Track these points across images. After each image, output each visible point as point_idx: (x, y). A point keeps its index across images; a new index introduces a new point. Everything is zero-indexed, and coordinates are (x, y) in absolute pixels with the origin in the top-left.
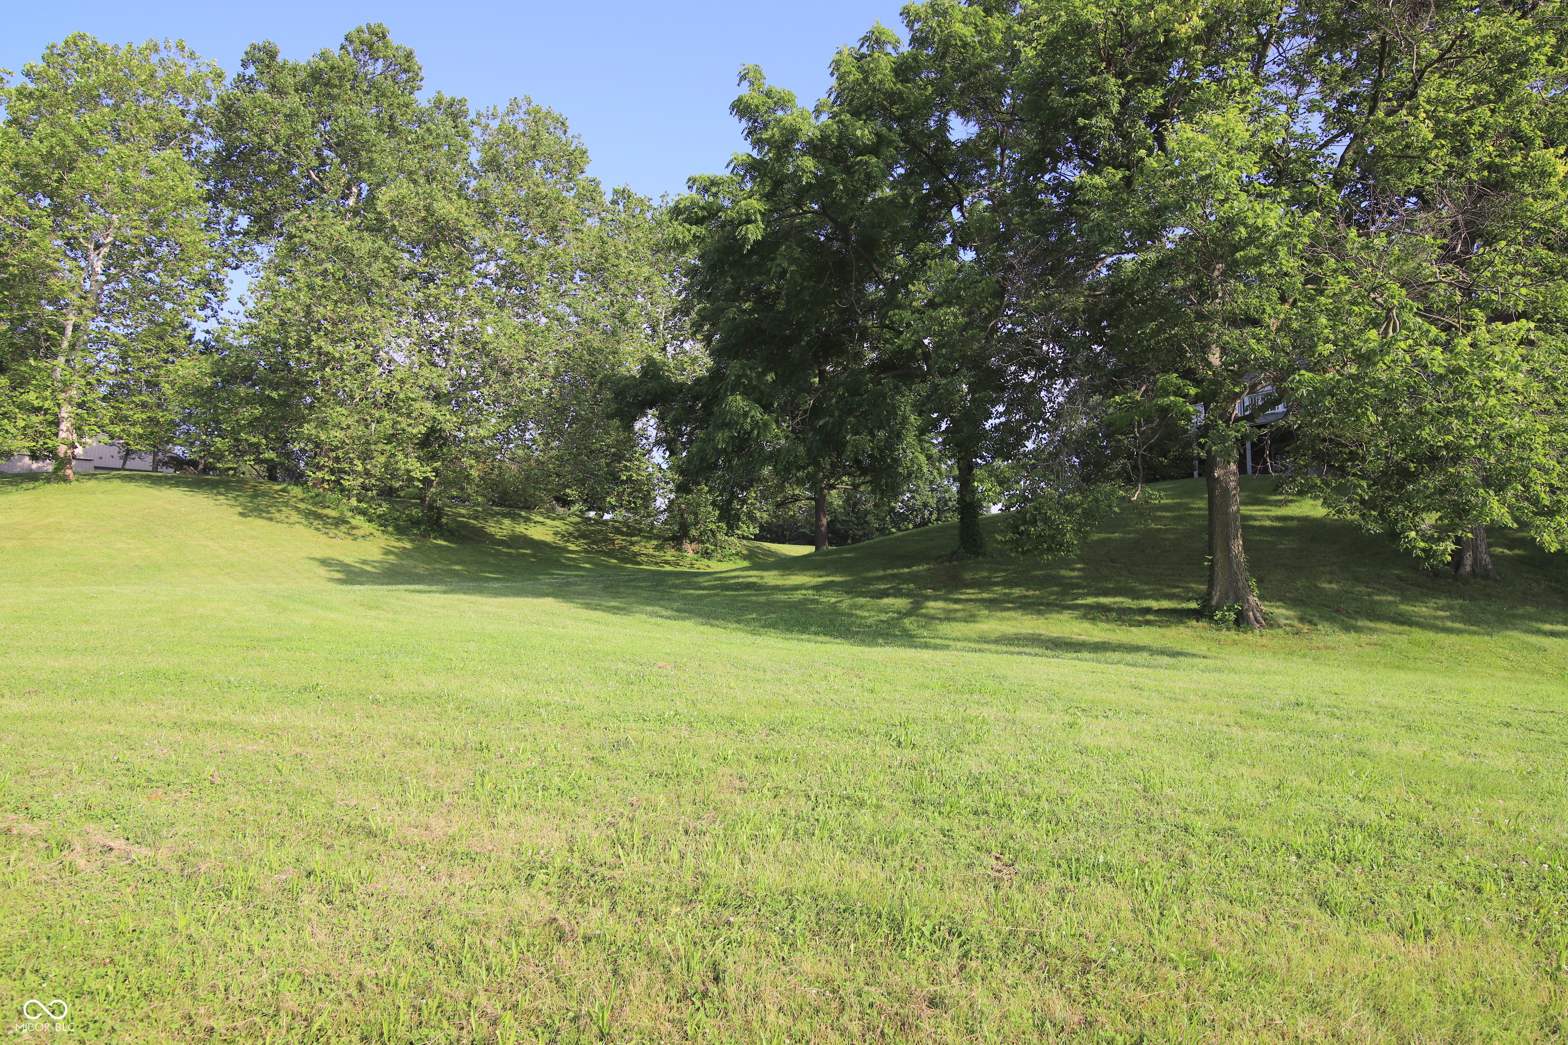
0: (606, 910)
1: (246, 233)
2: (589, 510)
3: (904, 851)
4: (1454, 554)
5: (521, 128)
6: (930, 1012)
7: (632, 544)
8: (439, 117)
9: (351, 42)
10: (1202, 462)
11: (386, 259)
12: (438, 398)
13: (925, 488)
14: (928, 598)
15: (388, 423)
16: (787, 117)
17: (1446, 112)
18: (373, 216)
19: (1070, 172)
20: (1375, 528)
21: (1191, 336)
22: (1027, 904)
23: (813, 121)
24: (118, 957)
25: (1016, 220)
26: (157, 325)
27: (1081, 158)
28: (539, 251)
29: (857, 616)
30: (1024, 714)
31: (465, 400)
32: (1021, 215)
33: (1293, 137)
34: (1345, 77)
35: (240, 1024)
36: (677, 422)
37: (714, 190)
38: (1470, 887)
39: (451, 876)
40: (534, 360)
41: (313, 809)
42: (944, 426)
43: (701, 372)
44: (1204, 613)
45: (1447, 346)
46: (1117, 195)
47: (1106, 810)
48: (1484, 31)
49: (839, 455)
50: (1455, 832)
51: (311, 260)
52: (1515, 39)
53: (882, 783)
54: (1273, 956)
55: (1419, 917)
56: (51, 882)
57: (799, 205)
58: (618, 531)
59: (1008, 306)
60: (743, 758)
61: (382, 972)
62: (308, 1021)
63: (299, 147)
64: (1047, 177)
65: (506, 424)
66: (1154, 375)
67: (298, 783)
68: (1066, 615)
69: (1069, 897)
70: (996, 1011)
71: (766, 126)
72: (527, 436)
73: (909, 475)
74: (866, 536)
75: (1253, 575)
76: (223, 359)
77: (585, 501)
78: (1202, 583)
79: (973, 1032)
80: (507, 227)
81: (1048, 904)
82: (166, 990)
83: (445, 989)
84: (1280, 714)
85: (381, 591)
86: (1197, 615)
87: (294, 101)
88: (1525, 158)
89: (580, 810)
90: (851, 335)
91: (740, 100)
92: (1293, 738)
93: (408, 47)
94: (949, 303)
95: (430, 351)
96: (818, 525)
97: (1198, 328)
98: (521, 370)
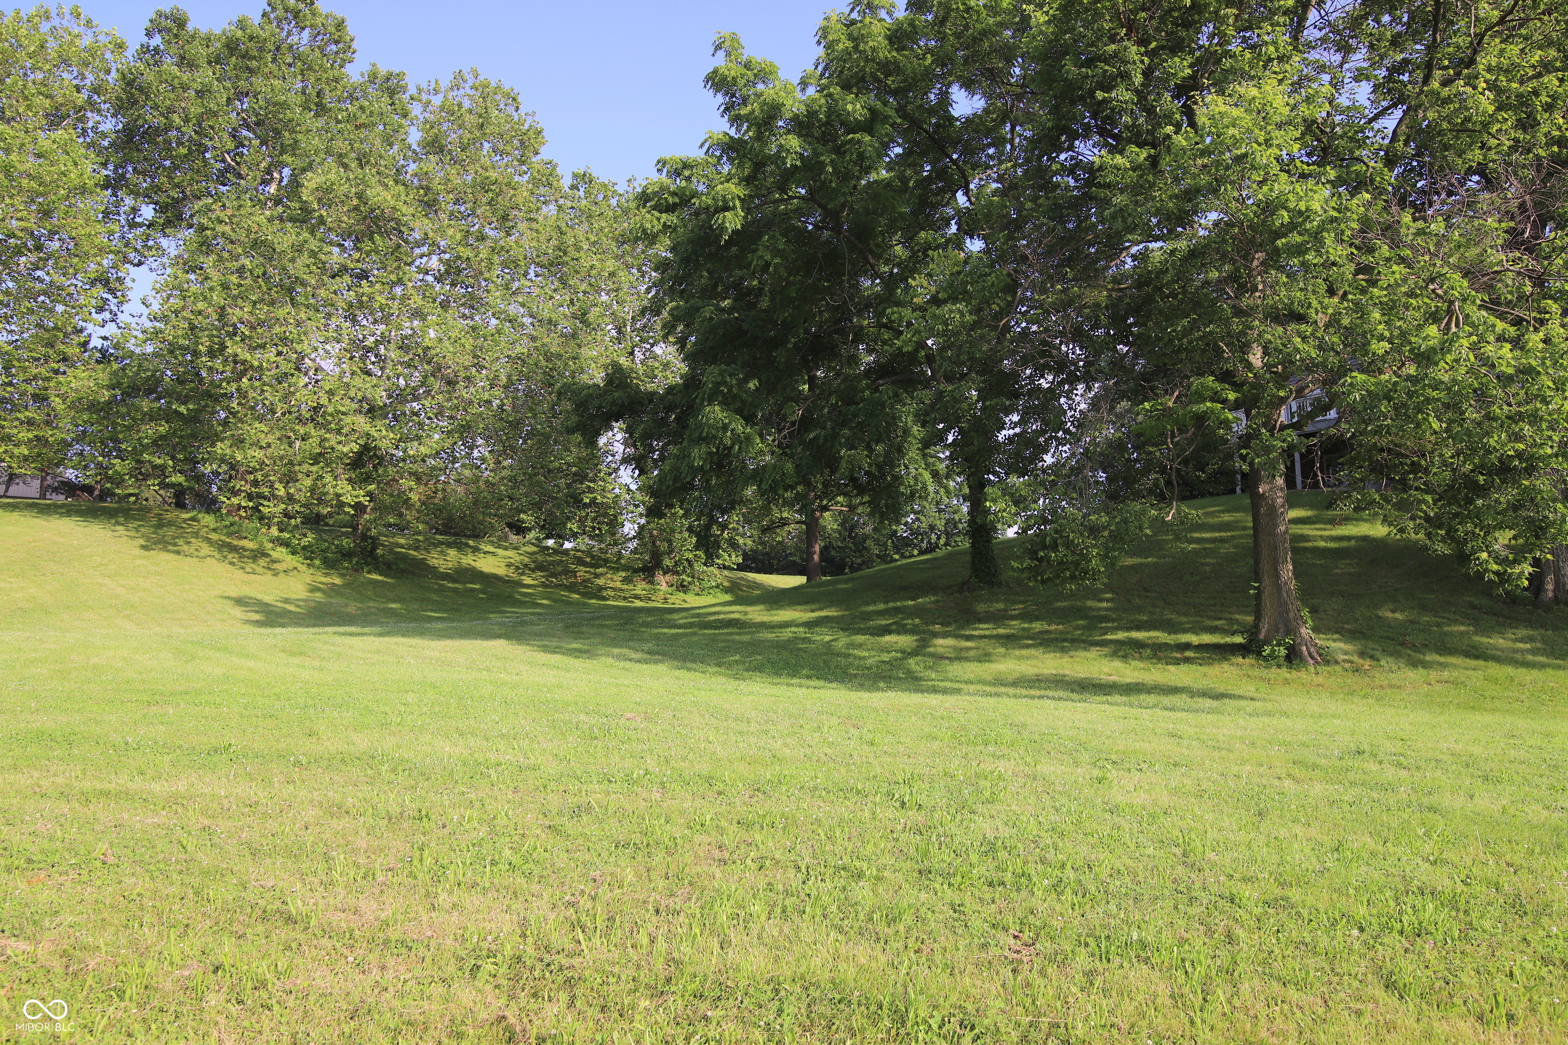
0: (563, 1005)
1: (151, 225)
2: (548, 537)
3: (908, 929)
4: (1532, 578)
5: (467, 104)
7: (597, 576)
8: (372, 90)
9: (274, 8)
10: (1244, 476)
11: (313, 254)
12: (373, 412)
13: (931, 510)
14: (935, 635)
15: (314, 441)
16: (768, 91)
17: (1509, 81)
18: (297, 205)
19: (1089, 151)
20: (1442, 548)
21: (1229, 334)
22: (1050, 990)
23: (798, 95)
25: (1029, 205)
26: (47, 330)
27: (1101, 135)
28: (489, 243)
29: (855, 657)
30: (1046, 768)
31: (403, 414)
32: (1035, 199)
33: (1339, 110)
34: (1395, 42)
36: (647, 437)
37: (687, 173)
39: (383, 968)
40: (484, 367)
41: (223, 892)
42: (950, 438)
43: (674, 379)
44: (1251, 649)
45: (1517, 343)
46: (1141, 176)
47: (1140, 878)
49: (833, 472)
50: (1540, 899)
51: (226, 255)
53: (883, 851)
55: (1501, 999)
57: (783, 190)
58: (580, 562)
59: (1022, 302)
60: (723, 823)
63: (212, 127)
64: (1063, 156)
65: (451, 441)
66: (1188, 378)
67: (206, 861)
68: (1094, 653)
69: (1099, 980)
71: (745, 101)
72: (476, 454)
73: (913, 494)
74: (867, 564)
75: (1305, 604)
76: (124, 369)
77: (543, 528)
78: (1248, 614)
80: (452, 216)
81: (1074, 989)
84: (1338, 763)
85: (306, 634)
86: (1243, 650)
87: (206, 75)
89: (535, 888)
90: (844, 335)
91: (715, 72)
92: (1354, 791)
93: (339, 15)
94: (954, 300)
95: (363, 358)
96: (810, 554)
97: (1236, 325)
98: (468, 379)
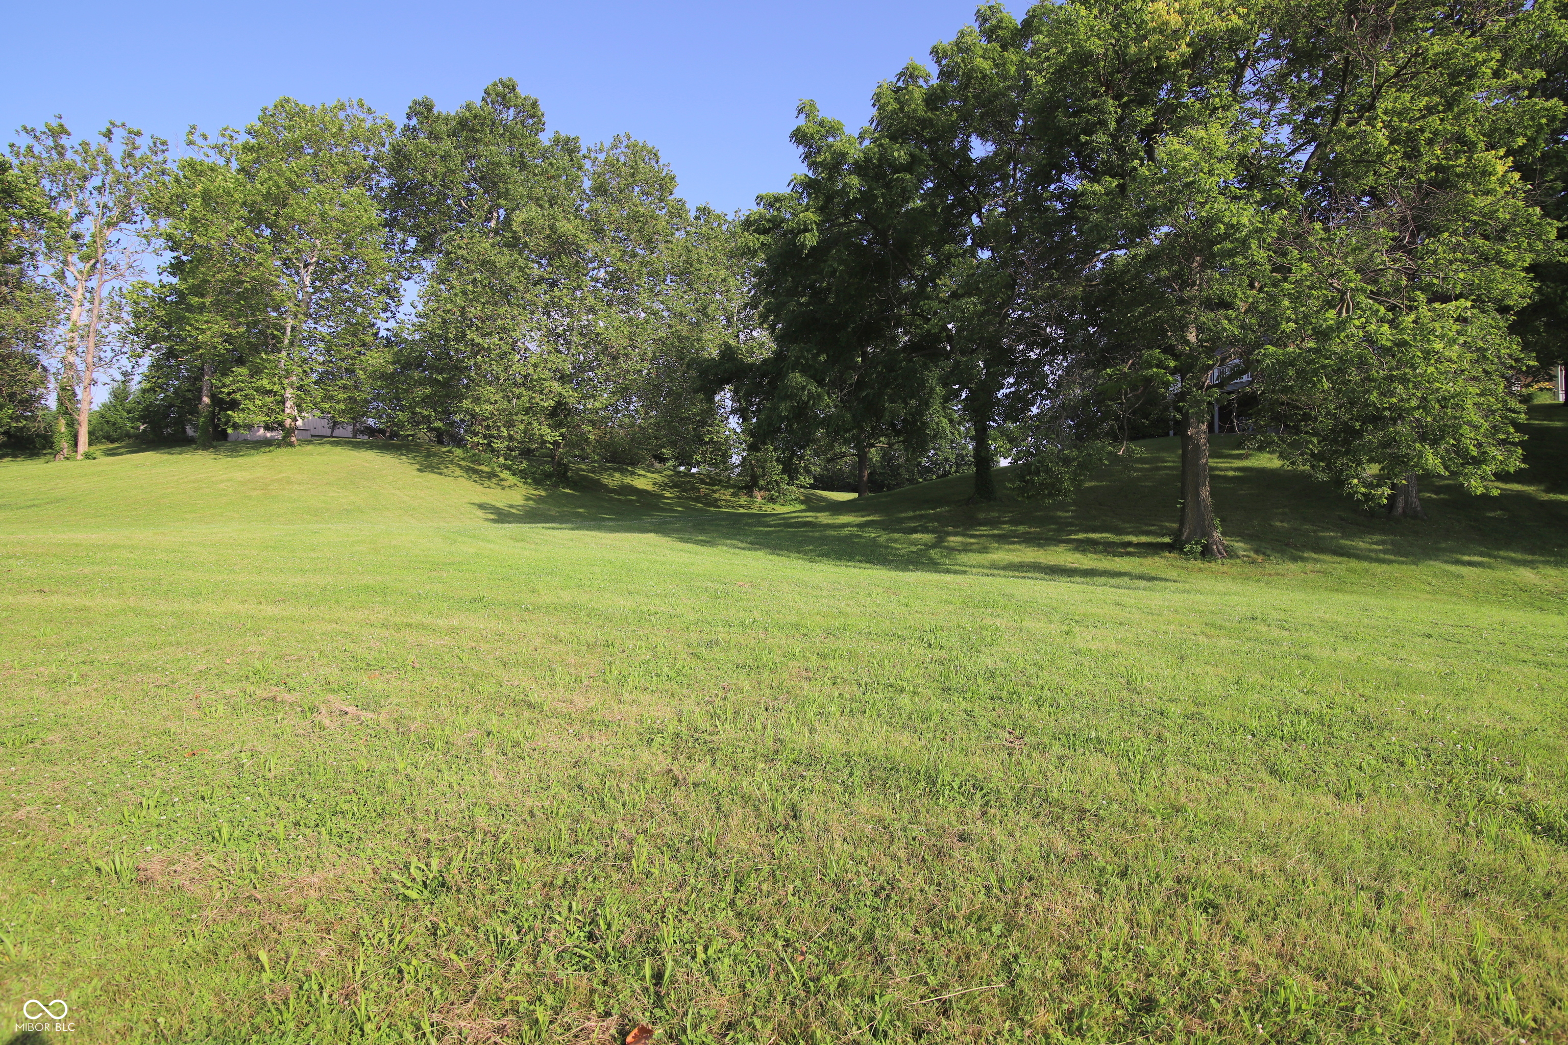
0: (708, 764)
1: (415, 252)
2: (680, 465)
3: (936, 725)
4: (1391, 498)
5: (622, 159)
6: (960, 844)
7: (714, 491)
8: (557, 151)
9: (489, 94)
10: (1177, 422)
11: (521, 269)
12: (563, 378)
13: (946, 447)
14: (949, 534)
15: (525, 399)
16: (837, 143)
17: (1401, 121)
18: (510, 235)
19: (1073, 182)
20: (1323, 477)
21: (1173, 318)
22: (1035, 767)
23: (858, 146)
24: (358, 788)
25: (1026, 224)
26: (352, 325)
27: (1082, 169)
28: (638, 259)
29: (892, 548)
30: (1028, 624)
31: (583, 380)
32: (1031, 219)
33: (1264, 147)
34: (1312, 93)
35: (448, 837)
36: (748, 395)
37: (777, 205)
38: (1395, 761)
39: (591, 737)
40: (636, 347)
41: (487, 688)
42: (964, 396)
43: (767, 354)
44: (1175, 546)
45: (1393, 323)
46: (1112, 200)
47: (1097, 698)
48: (1437, 49)
49: (878, 420)
50: (1384, 719)
51: (464, 271)
52: (1465, 55)
53: (917, 675)
54: (1232, 810)
55: (1352, 783)
56: (308, 736)
57: (846, 216)
58: (702, 482)
59: (1019, 296)
60: (808, 654)
61: (547, 804)
62: (496, 837)
63: (452, 182)
64: (1053, 186)
65: (615, 398)
66: (1140, 351)
67: (476, 669)
68: (1061, 548)
69: (1068, 763)
70: (1012, 845)
71: (819, 151)
72: (632, 408)
73: (935, 436)
74: (898, 485)
75: (1217, 516)
76: (401, 351)
77: (677, 458)
78: (1174, 522)
79: (993, 860)
80: (613, 240)
81: (1051, 767)
82: (394, 812)
83: (593, 817)
84: (1238, 625)
85: (525, 527)
86: (1170, 547)
87: (447, 144)
88: (1469, 159)
89: (685, 691)
90: (889, 322)
91: (798, 129)
92: (1251, 644)
93: (533, 97)
94: (970, 295)
95: (556, 341)
96: (861, 476)
97: (1178, 311)
98: (626, 355)
